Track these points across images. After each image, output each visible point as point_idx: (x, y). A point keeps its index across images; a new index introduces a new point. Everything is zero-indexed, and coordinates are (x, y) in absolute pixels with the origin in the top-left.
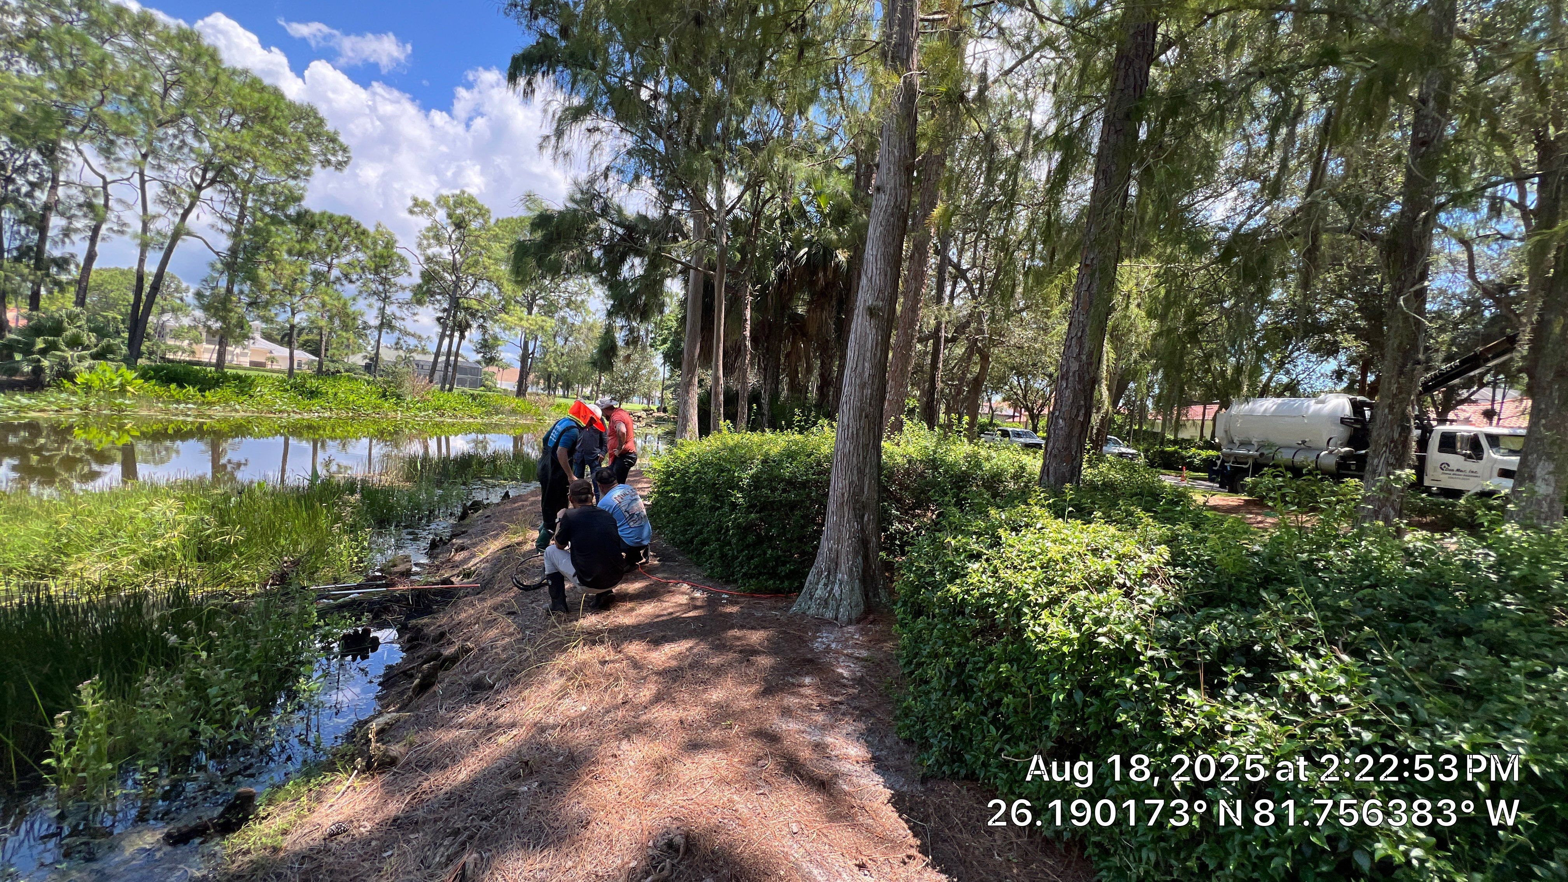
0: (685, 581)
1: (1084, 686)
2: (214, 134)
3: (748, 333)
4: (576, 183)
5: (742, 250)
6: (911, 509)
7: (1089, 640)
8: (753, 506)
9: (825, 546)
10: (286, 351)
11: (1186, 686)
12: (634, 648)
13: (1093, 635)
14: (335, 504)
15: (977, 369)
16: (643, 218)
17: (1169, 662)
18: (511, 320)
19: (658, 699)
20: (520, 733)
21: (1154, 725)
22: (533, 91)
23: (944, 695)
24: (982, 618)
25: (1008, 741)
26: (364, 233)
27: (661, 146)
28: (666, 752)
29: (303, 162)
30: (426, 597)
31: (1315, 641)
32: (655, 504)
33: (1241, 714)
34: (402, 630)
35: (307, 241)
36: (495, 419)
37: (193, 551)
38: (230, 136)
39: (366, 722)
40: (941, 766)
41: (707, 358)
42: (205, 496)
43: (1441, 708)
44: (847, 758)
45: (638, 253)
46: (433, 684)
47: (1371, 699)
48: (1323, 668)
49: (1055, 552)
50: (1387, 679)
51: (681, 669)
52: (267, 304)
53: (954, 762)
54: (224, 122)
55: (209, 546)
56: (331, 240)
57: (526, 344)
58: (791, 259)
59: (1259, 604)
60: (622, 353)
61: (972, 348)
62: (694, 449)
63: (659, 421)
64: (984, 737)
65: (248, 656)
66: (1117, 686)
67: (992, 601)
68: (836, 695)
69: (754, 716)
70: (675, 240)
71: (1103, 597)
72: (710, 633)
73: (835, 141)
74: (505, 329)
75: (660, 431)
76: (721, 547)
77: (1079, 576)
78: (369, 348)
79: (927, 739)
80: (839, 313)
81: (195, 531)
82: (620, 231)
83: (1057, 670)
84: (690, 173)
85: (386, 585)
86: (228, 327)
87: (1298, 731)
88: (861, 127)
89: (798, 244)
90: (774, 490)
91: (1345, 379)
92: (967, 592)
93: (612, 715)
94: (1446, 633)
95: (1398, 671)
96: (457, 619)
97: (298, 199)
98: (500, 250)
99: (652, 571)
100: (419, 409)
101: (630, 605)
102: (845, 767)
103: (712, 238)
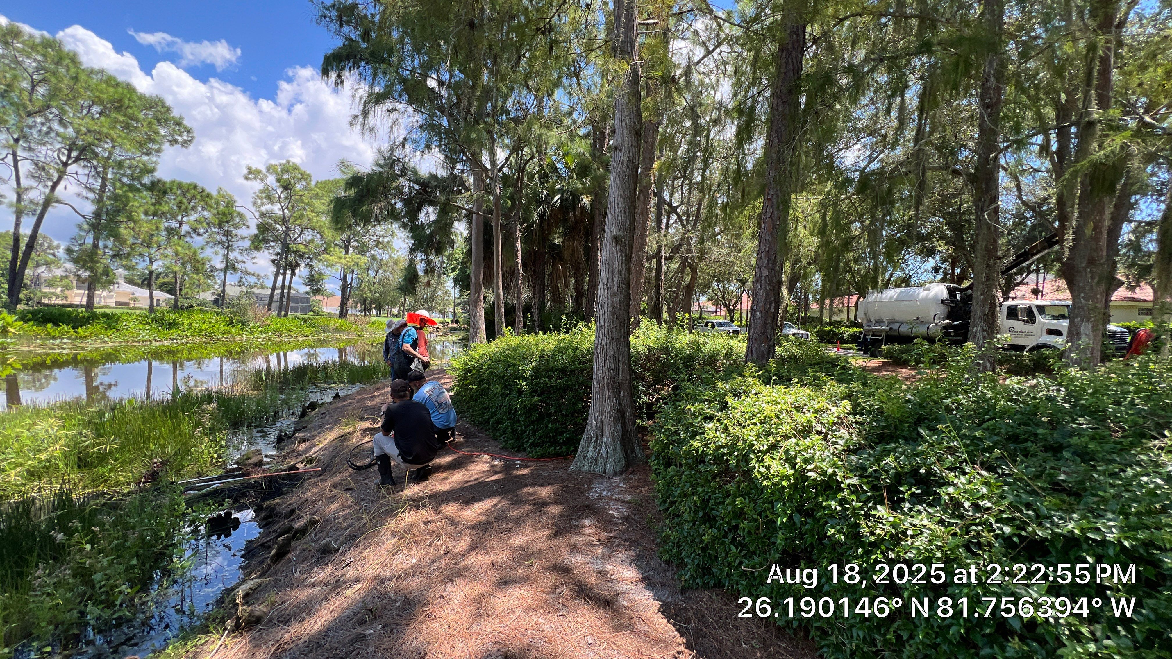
0: (485, 452)
1: (799, 510)
2: (77, 121)
3: (519, 260)
4: (380, 152)
5: (512, 198)
6: (652, 385)
7: (801, 475)
8: (536, 391)
9: (592, 418)
10: (147, 292)
11: (875, 504)
12: (450, 509)
13: (804, 471)
14: (196, 413)
15: (688, 279)
16: (434, 177)
17: (861, 487)
18: (332, 259)
19: (472, 548)
20: (363, 586)
21: (855, 536)
22: (342, 82)
23: (694, 524)
24: (718, 464)
25: (745, 556)
26: (208, 196)
27: (445, 122)
28: (483, 590)
29: (154, 141)
30: (277, 482)
31: (961, 463)
32: (457, 395)
33: (916, 521)
34: (258, 510)
35: (160, 204)
36: (323, 336)
37: (73, 459)
38: (91, 122)
39: (233, 589)
40: (694, 579)
41: (489, 280)
42: (81, 414)
43: (1054, 505)
44: (623, 580)
45: (431, 203)
46: (288, 552)
47: (1006, 502)
48: (970, 482)
49: (769, 410)
50: (1015, 487)
51: (489, 522)
52: (128, 256)
53: (704, 575)
54: (85, 112)
55: (87, 455)
56: (180, 202)
57: (345, 277)
58: (549, 204)
59: (918, 439)
60: (423, 280)
61: (684, 263)
62: (485, 350)
63: (453, 330)
64: (727, 554)
65: (128, 544)
66: (824, 508)
67: (726, 451)
68: (611, 532)
69: (549, 554)
70: (459, 192)
71: (808, 442)
72: (509, 491)
73: (576, 116)
74: (327, 266)
75: (455, 338)
76: (512, 425)
77: (789, 428)
78: (217, 286)
79: (682, 559)
80: (586, 242)
81: (74, 444)
82: (417, 187)
83: (778, 500)
84: (469, 141)
85: (242, 475)
86: (96, 275)
87: (958, 530)
88: (595, 104)
89: (552, 192)
90: (550, 378)
91: (941, 271)
92: (706, 445)
93: (437, 564)
94: (1047, 448)
95: (1021, 480)
96: (304, 497)
97: (152, 171)
98: (323, 205)
99: (457, 447)
100: (261, 332)
101: (443, 475)
102: (623, 587)
103: (488, 190)
